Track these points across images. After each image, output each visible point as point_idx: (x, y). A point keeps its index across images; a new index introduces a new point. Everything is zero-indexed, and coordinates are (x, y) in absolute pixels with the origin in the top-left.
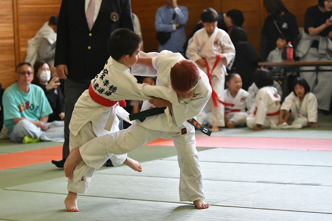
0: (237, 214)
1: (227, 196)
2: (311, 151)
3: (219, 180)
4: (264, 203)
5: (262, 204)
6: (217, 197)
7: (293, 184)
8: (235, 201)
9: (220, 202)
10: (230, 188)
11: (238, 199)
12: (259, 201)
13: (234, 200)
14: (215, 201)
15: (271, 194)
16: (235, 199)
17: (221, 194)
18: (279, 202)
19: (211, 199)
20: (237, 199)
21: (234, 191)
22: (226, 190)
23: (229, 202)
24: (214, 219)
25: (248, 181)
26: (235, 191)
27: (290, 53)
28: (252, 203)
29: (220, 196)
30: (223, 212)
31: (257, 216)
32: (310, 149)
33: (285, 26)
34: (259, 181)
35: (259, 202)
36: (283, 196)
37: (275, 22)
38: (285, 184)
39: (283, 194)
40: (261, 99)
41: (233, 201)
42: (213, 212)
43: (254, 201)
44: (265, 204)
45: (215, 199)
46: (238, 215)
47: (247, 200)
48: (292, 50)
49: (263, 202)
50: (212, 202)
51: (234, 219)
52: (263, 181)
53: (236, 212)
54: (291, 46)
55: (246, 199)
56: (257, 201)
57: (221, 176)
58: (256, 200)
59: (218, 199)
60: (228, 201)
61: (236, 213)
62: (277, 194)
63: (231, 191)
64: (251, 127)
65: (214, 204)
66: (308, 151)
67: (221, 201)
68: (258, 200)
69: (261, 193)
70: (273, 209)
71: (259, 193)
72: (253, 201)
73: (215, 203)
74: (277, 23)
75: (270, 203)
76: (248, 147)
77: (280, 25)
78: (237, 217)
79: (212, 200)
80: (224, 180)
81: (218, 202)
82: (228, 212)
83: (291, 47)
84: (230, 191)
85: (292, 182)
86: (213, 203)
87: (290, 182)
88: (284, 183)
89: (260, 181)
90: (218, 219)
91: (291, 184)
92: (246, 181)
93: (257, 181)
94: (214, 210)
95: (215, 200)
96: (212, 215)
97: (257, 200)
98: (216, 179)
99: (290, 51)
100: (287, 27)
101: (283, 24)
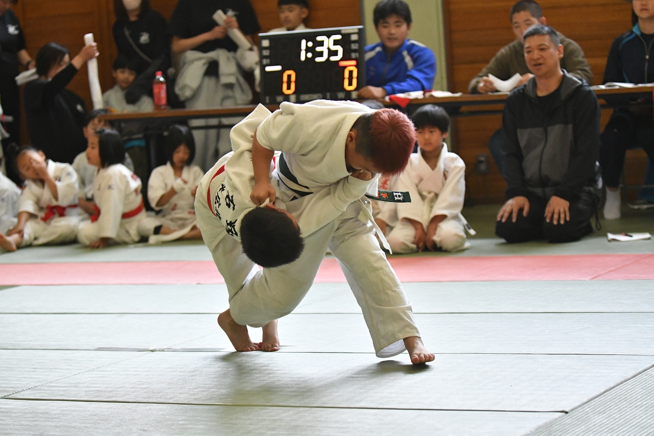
0: (55, 414)
1: (37, 378)
2: (203, 284)
3: (21, 348)
4: (109, 389)
5: (105, 391)
6: (18, 383)
7: (169, 350)
8: (53, 389)
9: (22, 393)
10: (42, 362)
11: (57, 385)
12: (100, 386)
13: (49, 386)
14: (12, 391)
15: (124, 371)
16: (53, 385)
17: (25, 376)
18: (139, 386)
19: (5, 385)
20: (55, 385)
21: (51, 369)
22: (34, 367)
23: (39, 392)
24: (10, 425)
25: (78, 348)
26: (53, 369)
27: (159, 93)
28: (86, 391)
29: (23, 379)
30: (27, 411)
31: (96, 415)
32: (202, 282)
33: (144, 38)
34: (100, 347)
35: (99, 389)
36: (147, 375)
37: (127, 33)
38: (152, 351)
39: (147, 371)
40: (110, 187)
41: (48, 388)
42: (7, 412)
43: (90, 387)
44: (110, 392)
45: (12, 385)
46: (57, 416)
47: (76, 387)
48: (164, 87)
49: (108, 387)
50: (8, 391)
51: (50, 424)
52: (108, 347)
53: (53, 410)
54: (162, 79)
55: (73, 383)
56: (94, 387)
57: (25, 341)
58: (93, 385)
59: (17, 385)
60: (37, 388)
61: (54, 412)
62: (136, 371)
63: (44, 369)
64: (87, 243)
65: (10, 397)
66: (199, 285)
67: (24, 390)
68: (98, 386)
69: (103, 371)
70: (127, 400)
71: (100, 371)
72: (88, 387)
73: (13, 394)
74: (130, 35)
75: (121, 389)
76: (79, 282)
77: (136, 38)
78: (56, 420)
79: (6, 387)
80: (31, 348)
81: (19, 392)
82: (38, 411)
83: (161, 82)
84: (42, 368)
85: (166, 348)
86: (9, 394)
87: (162, 348)
88: (150, 349)
89: (102, 346)
90: (17, 425)
91: (163, 350)
92: (75, 348)
93: (96, 348)
94: (9, 408)
95: (13, 388)
96: (6, 417)
97: (95, 385)
98: (16, 348)
99: (160, 89)
100: (147, 41)
101: (142, 36)
